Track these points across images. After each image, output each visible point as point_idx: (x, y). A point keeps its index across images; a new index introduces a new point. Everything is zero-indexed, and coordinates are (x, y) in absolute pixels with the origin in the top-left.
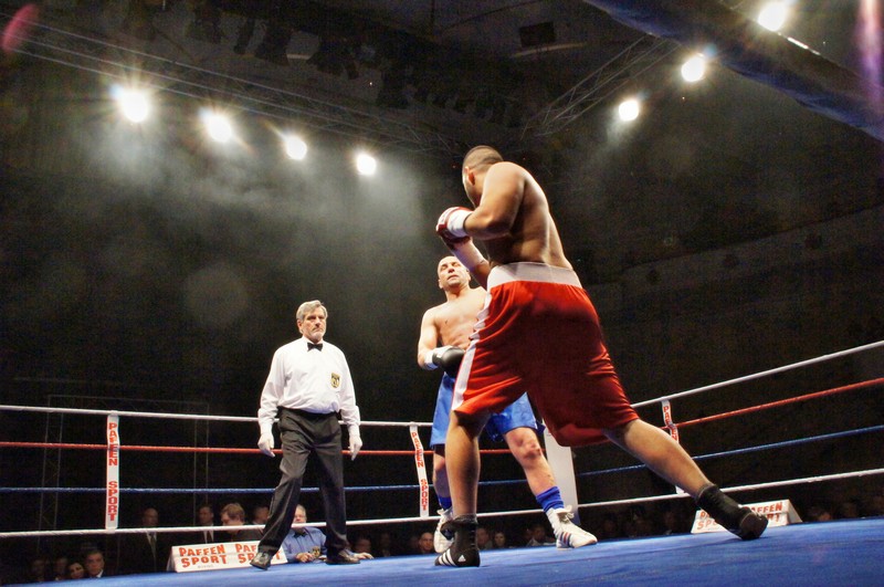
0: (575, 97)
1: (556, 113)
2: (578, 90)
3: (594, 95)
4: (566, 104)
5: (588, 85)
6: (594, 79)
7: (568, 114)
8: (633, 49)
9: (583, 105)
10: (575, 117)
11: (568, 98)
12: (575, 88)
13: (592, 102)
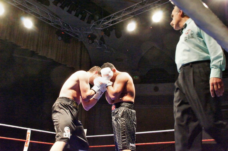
0: (113, 17)
1: (105, 22)
2: (115, 15)
3: (120, 19)
4: (110, 19)
5: (119, 14)
6: (121, 12)
7: (109, 23)
8: (137, 5)
9: (115, 21)
10: (111, 25)
11: (110, 18)
12: (113, 14)
13: (118, 21)
